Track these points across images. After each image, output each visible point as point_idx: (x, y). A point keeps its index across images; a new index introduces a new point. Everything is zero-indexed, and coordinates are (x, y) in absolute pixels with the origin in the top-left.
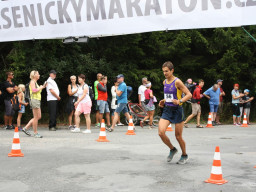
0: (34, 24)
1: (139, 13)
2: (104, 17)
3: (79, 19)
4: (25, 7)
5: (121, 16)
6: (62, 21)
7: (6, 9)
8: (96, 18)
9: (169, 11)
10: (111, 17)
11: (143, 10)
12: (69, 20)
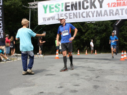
0: (77, 17)
1: (113, 15)
2: (102, 16)
3: (93, 16)
4: (74, 13)
5: (107, 15)
6: (87, 17)
7: (67, 14)
8: (99, 16)
9: (122, 14)
10: (104, 16)
11: (114, 14)
12: (90, 17)
